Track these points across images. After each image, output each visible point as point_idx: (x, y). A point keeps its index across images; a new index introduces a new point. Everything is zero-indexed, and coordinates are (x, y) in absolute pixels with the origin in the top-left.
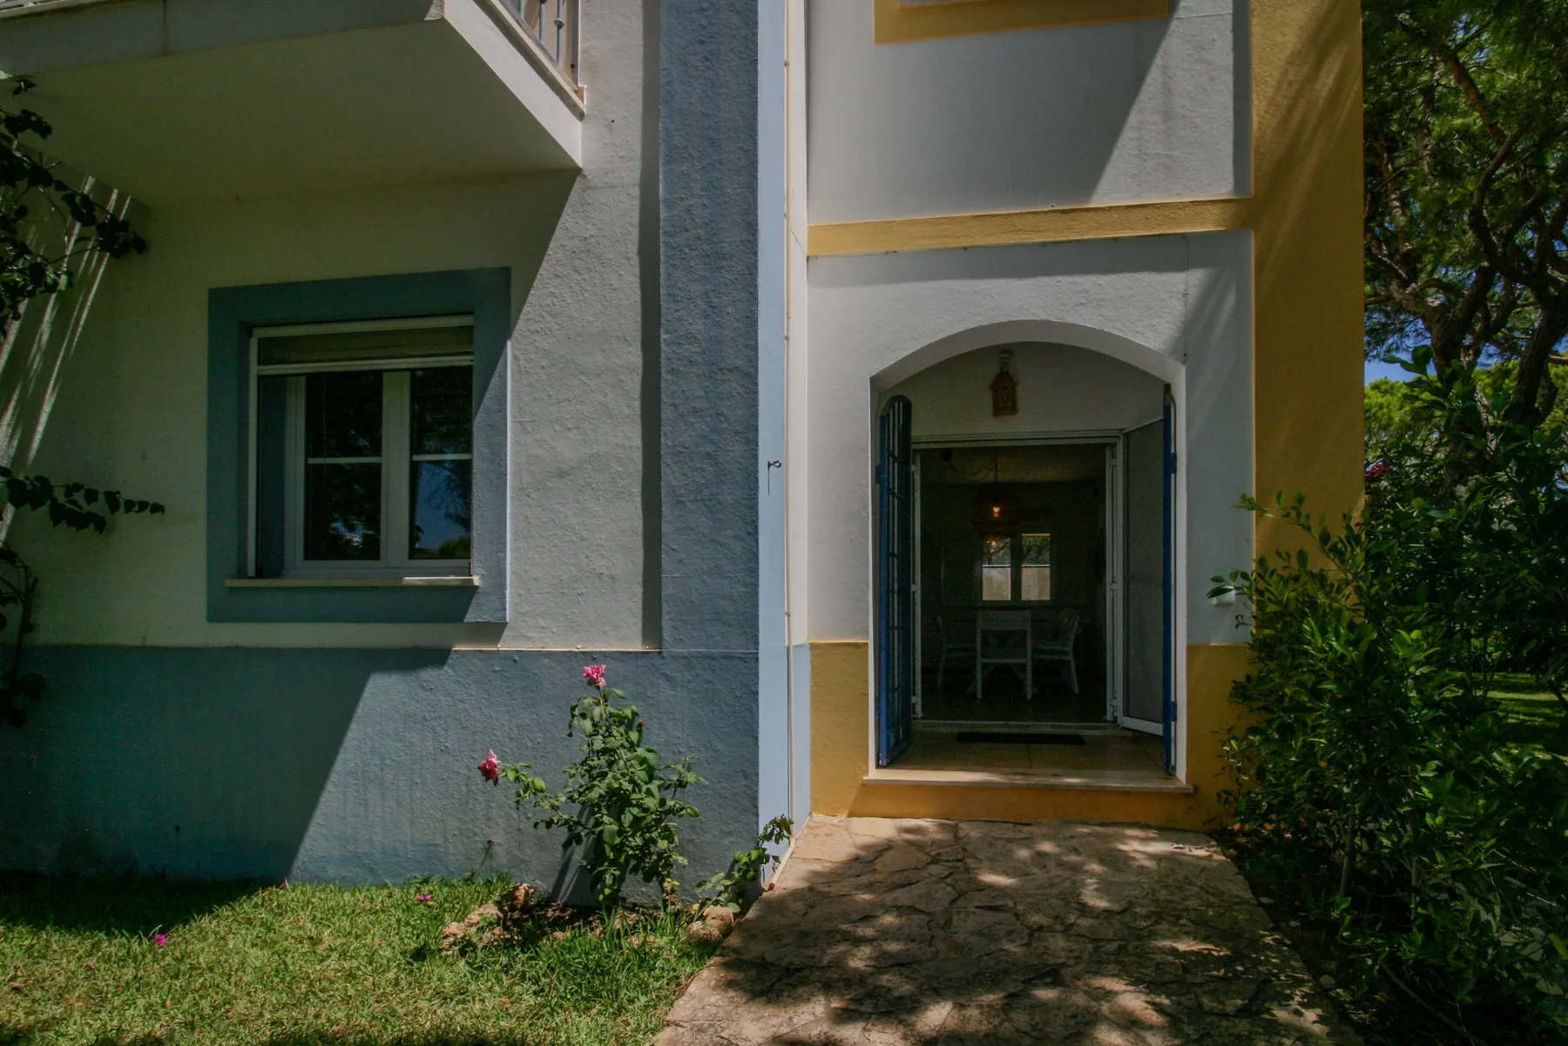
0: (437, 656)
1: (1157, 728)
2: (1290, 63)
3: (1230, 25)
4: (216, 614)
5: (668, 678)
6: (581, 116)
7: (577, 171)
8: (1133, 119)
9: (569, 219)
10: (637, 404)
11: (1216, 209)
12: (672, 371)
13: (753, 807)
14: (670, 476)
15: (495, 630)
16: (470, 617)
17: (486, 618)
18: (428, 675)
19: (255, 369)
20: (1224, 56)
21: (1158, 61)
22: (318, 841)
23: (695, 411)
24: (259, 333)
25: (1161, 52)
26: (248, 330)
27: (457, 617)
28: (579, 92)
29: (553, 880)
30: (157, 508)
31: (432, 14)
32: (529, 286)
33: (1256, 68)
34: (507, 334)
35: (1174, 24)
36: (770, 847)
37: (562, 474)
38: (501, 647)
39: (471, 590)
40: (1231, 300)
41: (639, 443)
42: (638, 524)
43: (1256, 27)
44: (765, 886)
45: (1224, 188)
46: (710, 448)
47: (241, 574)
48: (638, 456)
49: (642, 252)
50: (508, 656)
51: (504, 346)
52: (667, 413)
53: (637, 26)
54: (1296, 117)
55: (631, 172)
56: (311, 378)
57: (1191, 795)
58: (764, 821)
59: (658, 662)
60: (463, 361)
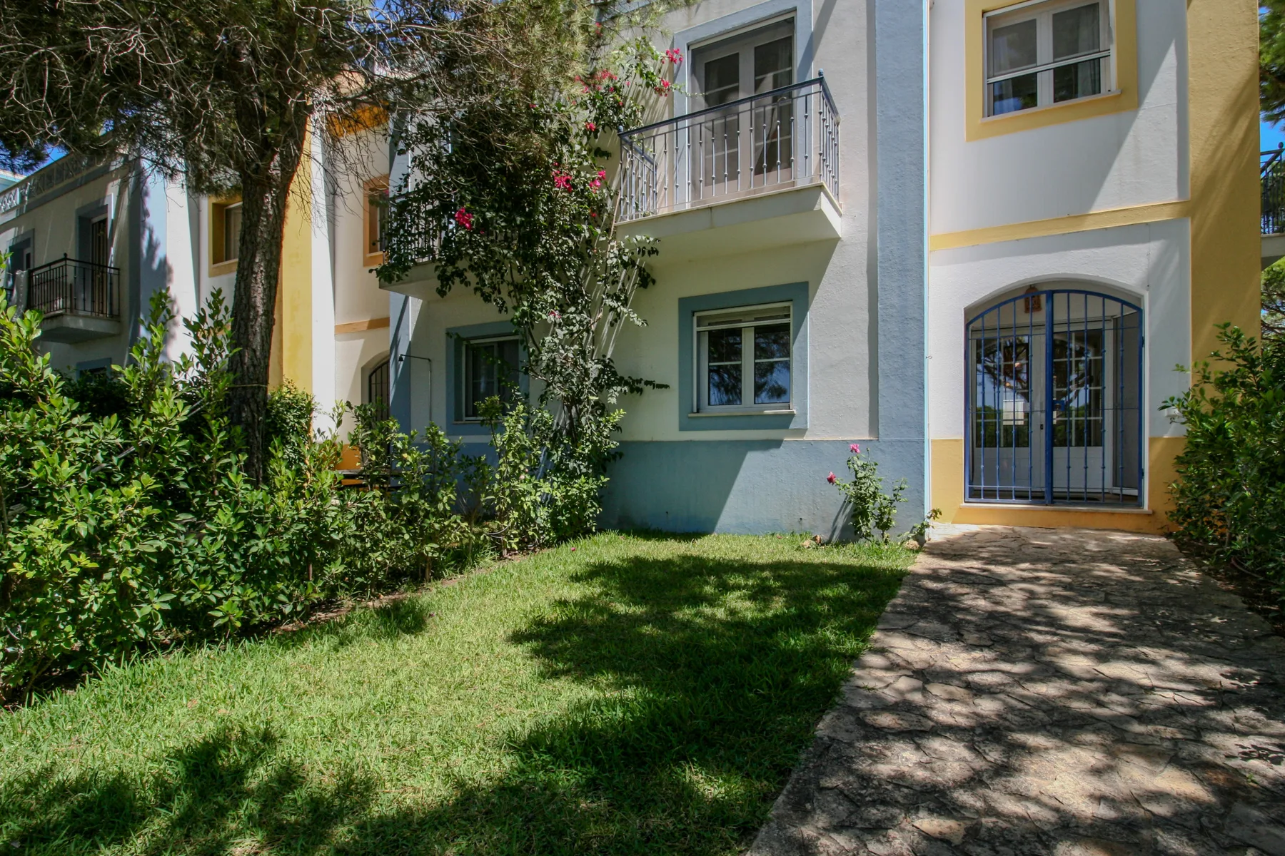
0: (777, 444)
1: (1135, 492)
2: (1214, 126)
3: (1175, 109)
4: (682, 428)
5: (881, 450)
6: (840, 215)
7: (839, 239)
8: (1116, 165)
9: (835, 259)
10: (866, 336)
11: (1167, 209)
12: (883, 321)
13: (922, 504)
14: (883, 365)
15: (802, 431)
16: (792, 426)
17: (798, 427)
18: (774, 451)
19: (696, 329)
20: (1172, 126)
21: (1131, 133)
22: (725, 519)
23: (894, 337)
24: (697, 314)
25: (1133, 128)
26: (693, 313)
27: (786, 426)
28: (840, 205)
29: (829, 534)
30: (666, 386)
31: (816, 208)
32: (817, 288)
33: (1192, 130)
34: (807, 310)
35: (1141, 113)
36: (931, 522)
37: (832, 366)
38: (805, 438)
39: (792, 415)
40: (1176, 258)
41: (867, 351)
42: (867, 386)
43: (1192, 110)
44: (926, 538)
45: (1173, 197)
46: (901, 353)
47: (692, 412)
48: (867, 357)
49: (869, 271)
50: (809, 443)
51: (806, 315)
52: (881, 338)
53: (866, 174)
54: (1219, 155)
55: (864, 237)
56: (710, 332)
57: (1152, 515)
58: (927, 512)
59: (877, 444)
60: (785, 321)
